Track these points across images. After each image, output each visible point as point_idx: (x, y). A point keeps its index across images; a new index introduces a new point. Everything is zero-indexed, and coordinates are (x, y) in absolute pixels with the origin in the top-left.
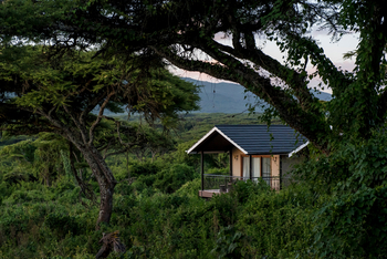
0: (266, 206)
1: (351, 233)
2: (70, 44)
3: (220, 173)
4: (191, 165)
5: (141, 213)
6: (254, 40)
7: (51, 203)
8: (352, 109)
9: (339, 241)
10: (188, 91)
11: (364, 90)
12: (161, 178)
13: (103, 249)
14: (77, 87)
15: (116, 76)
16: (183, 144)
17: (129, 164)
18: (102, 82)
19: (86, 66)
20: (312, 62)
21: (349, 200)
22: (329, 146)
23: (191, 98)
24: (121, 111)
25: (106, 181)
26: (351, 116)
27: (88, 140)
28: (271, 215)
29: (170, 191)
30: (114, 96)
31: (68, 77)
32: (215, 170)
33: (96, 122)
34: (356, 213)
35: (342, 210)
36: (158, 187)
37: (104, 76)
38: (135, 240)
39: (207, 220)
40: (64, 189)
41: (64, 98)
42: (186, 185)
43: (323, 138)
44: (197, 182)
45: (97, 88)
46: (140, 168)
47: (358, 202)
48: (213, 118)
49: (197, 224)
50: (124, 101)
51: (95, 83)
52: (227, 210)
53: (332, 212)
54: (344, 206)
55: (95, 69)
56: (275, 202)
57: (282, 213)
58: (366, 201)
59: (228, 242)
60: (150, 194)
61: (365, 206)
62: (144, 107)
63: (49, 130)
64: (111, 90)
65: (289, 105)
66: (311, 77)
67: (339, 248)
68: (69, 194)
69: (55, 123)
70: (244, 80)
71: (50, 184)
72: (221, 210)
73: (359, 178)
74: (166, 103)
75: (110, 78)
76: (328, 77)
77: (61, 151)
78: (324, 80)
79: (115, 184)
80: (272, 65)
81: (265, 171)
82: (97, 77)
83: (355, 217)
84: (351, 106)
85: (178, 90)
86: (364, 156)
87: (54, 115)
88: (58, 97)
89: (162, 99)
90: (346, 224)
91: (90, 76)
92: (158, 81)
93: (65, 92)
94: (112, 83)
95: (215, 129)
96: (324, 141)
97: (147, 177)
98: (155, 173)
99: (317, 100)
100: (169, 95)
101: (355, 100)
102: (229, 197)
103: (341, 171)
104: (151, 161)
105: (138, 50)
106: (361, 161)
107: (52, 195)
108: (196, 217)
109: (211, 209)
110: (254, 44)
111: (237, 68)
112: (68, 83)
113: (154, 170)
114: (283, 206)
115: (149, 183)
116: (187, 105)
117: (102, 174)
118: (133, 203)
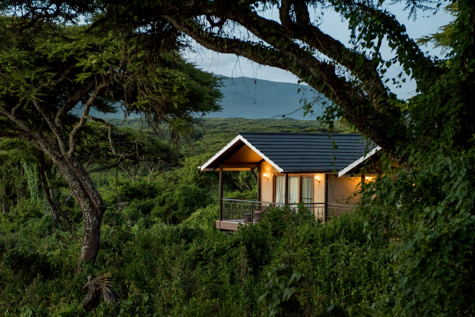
0: (311, 241)
1: (447, 274)
2: (50, 12)
3: (244, 198)
4: (202, 186)
5: (138, 250)
6: (307, 14)
7: (12, 236)
8: (444, 109)
9: (432, 287)
10: (207, 84)
11: (461, 83)
12: (163, 204)
13: (88, 298)
14: (53, 74)
15: (109, 61)
16: (192, 159)
17: (118, 184)
18: (89, 69)
19: (67, 46)
20: (390, 45)
21: (445, 231)
22: (411, 159)
23: (210, 93)
24: (113, 110)
25: (92, 206)
26: (442, 118)
27: (67, 149)
28: (318, 253)
29: (175, 221)
30: (104, 89)
31: (42, 61)
32: (237, 193)
33: (79, 125)
34: (456, 248)
35: (436, 244)
36: (159, 215)
37: (92, 60)
38: (132, 286)
39: (230, 259)
40: (27, 217)
41: (35, 91)
42: (198, 213)
43: (404, 147)
44: (213, 210)
45: (82, 77)
46: (133, 189)
47: (457, 234)
48: (231, 124)
49: (217, 264)
50: (118, 97)
51: (80, 70)
52: (258, 246)
53: (423, 247)
54: (439, 239)
55: (78, 51)
56: (323, 236)
57: (332, 251)
58: (468, 231)
59: (281, 287)
60: (148, 225)
61: (468, 239)
62: (146, 105)
63: (12, 135)
64: (100, 81)
65: (359, 102)
66: (388, 64)
67: (432, 296)
68: (36, 224)
69: (21, 125)
70: (298, 66)
71: (7, 210)
72: (249, 246)
73: (456, 202)
74: (176, 100)
75: (100, 64)
76: (411, 65)
77: (25, 166)
78: (406, 68)
79: (103, 210)
80: (333, 47)
81: (305, 195)
82: (82, 63)
83: (453, 254)
84: (442, 105)
85: (193, 83)
86: (463, 172)
87: (20, 114)
88: (27, 89)
89: (172, 94)
90: (442, 263)
91: (72, 60)
92: (167, 70)
93: (36, 82)
94: (102, 71)
95: (240, 137)
96: (404, 152)
97: (143, 203)
98: (153, 197)
99: (393, 96)
100: (182, 89)
101: (448, 96)
102: (260, 229)
103: (428, 192)
104: (147, 180)
105: (145, 24)
106: (460, 179)
107: (11, 226)
108: (216, 255)
109: (236, 244)
110: (308, 19)
111: (288, 49)
112: (40, 70)
113: (153, 192)
114: (333, 241)
115: (146, 210)
116: (206, 103)
117: (86, 196)
118: (127, 237)
